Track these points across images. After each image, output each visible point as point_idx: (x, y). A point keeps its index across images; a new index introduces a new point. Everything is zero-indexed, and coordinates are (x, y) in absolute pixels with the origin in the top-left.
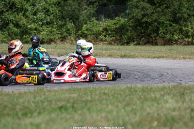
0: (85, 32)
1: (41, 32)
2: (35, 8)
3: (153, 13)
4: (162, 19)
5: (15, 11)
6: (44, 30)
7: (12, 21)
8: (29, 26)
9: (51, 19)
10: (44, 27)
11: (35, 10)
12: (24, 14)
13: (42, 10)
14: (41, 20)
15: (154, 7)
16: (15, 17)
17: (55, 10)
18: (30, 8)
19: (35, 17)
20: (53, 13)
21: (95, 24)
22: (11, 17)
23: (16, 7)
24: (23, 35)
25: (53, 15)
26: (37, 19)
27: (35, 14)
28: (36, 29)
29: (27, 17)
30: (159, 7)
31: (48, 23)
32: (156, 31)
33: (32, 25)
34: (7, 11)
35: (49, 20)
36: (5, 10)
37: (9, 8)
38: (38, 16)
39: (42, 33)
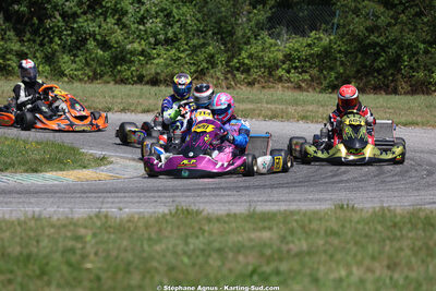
0: (246, 61)
1: (154, 58)
2: (143, 8)
3: (389, 25)
4: (409, 38)
5: (101, 14)
6: (159, 55)
7: (93, 35)
8: (129, 47)
9: (175, 33)
10: (161, 49)
11: (142, 12)
12: (119, 20)
13: (156, 12)
14: (155, 35)
15: (392, 13)
16: (100, 27)
17: (183, 14)
18: (131, 9)
19: (141, 27)
20: (179, 20)
21: (268, 45)
22: (92, 27)
23: (102, 7)
24: (116, 65)
25: (178, 24)
26: (145, 31)
27: (142, 21)
28: (142, 53)
29: (125, 26)
30: (403, 12)
31: (169, 42)
32: (395, 62)
33: (136, 45)
34: (85, 13)
35: (170, 35)
36: (79, 12)
37: (89, 7)
38: (148, 25)
39: (156, 61)
